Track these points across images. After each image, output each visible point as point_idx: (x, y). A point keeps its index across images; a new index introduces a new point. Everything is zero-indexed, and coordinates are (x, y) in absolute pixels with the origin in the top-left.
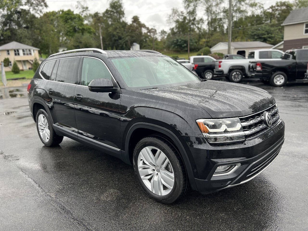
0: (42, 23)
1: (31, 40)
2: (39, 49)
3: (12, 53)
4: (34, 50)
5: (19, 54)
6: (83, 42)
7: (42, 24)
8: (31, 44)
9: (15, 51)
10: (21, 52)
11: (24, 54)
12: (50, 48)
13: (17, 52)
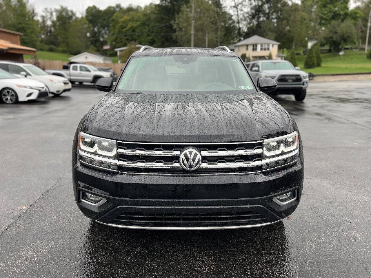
0: (292, 11)
1: (274, 34)
2: (279, 43)
3: (250, 48)
4: (273, 45)
5: (256, 49)
6: (339, 31)
7: (290, 12)
8: (273, 37)
9: (254, 46)
10: (259, 47)
11: (261, 49)
12: (294, 41)
13: (255, 47)
